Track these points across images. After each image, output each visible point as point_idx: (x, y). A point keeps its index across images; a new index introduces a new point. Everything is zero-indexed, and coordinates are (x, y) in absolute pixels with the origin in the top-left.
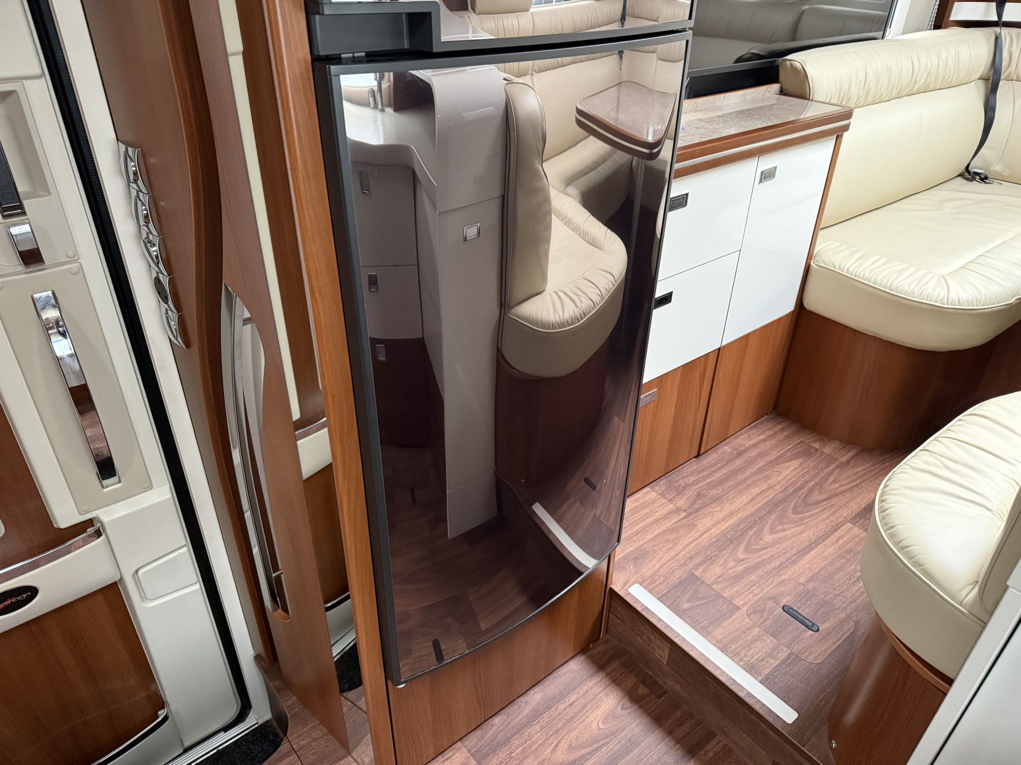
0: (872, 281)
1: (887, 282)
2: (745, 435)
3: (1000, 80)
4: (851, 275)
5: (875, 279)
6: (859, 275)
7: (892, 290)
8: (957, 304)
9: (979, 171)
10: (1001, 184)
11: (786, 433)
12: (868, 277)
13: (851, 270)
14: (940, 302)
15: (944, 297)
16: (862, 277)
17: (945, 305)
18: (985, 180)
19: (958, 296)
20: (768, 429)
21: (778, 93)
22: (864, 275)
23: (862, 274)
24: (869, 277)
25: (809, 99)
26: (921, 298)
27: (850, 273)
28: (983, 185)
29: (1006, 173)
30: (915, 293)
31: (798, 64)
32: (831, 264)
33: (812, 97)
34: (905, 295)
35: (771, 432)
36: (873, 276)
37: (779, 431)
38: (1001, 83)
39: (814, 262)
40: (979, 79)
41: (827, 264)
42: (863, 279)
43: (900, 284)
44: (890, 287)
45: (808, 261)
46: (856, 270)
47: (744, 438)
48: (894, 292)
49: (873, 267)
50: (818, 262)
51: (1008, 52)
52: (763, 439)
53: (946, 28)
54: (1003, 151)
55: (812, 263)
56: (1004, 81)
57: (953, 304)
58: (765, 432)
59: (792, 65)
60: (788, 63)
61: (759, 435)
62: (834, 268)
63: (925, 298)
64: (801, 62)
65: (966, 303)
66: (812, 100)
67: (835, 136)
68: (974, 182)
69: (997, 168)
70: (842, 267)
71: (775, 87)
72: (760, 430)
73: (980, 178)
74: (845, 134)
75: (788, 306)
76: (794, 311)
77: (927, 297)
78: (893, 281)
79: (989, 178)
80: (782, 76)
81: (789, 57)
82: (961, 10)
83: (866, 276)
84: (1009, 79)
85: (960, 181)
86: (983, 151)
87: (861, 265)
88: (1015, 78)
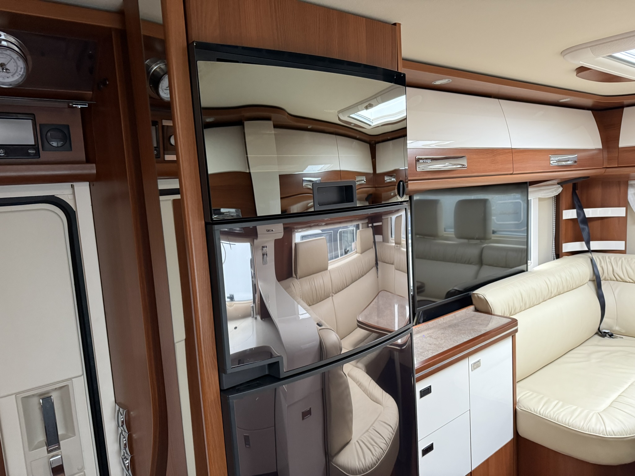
0: (557, 420)
1: (565, 421)
3: (600, 281)
4: (542, 416)
5: (558, 418)
6: (547, 416)
7: (570, 426)
8: (613, 434)
9: (607, 331)
10: (622, 338)
13: (542, 412)
14: (601, 434)
15: (603, 430)
16: (549, 417)
17: (605, 435)
18: (612, 336)
19: (612, 429)
21: (474, 310)
22: (550, 416)
23: (549, 415)
24: (554, 417)
25: (492, 314)
26: (589, 431)
27: (541, 415)
28: (611, 339)
29: (623, 331)
30: (585, 428)
31: (481, 296)
32: (528, 409)
33: (494, 313)
34: (579, 430)
38: (602, 282)
39: (518, 407)
40: (589, 281)
41: (526, 408)
42: (550, 419)
43: (574, 421)
44: (568, 424)
45: (514, 406)
46: (544, 412)
48: (572, 427)
49: (554, 410)
50: (520, 407)
51: (600, 266)
53: (562, 257)
54: (617, 319)
55: (517, 407)
56: (603, 281)
57: (611, 434)
59: (478, 296)
60: (476, 295)
62: (531, 411)
64: (483, 295)
66: (494, 315)
67: (511, 337)
68: (606, 337)
69: (617, 328)
70: (536, 411)
71: (472, 308)
73: (609, 335)
74: (517, 334)
75: (510, 436)
76: (513, 438)
77: (593, 430)
78: (569, 420)
79: (614, 335)
80: (474, 302)
81: (476, 292)
82: (567, 247)
83: (552, 417)
84: (605, 280)
85: (597, 337)
86: (604, 319)
87: (547, 409)
88: (609, 279)
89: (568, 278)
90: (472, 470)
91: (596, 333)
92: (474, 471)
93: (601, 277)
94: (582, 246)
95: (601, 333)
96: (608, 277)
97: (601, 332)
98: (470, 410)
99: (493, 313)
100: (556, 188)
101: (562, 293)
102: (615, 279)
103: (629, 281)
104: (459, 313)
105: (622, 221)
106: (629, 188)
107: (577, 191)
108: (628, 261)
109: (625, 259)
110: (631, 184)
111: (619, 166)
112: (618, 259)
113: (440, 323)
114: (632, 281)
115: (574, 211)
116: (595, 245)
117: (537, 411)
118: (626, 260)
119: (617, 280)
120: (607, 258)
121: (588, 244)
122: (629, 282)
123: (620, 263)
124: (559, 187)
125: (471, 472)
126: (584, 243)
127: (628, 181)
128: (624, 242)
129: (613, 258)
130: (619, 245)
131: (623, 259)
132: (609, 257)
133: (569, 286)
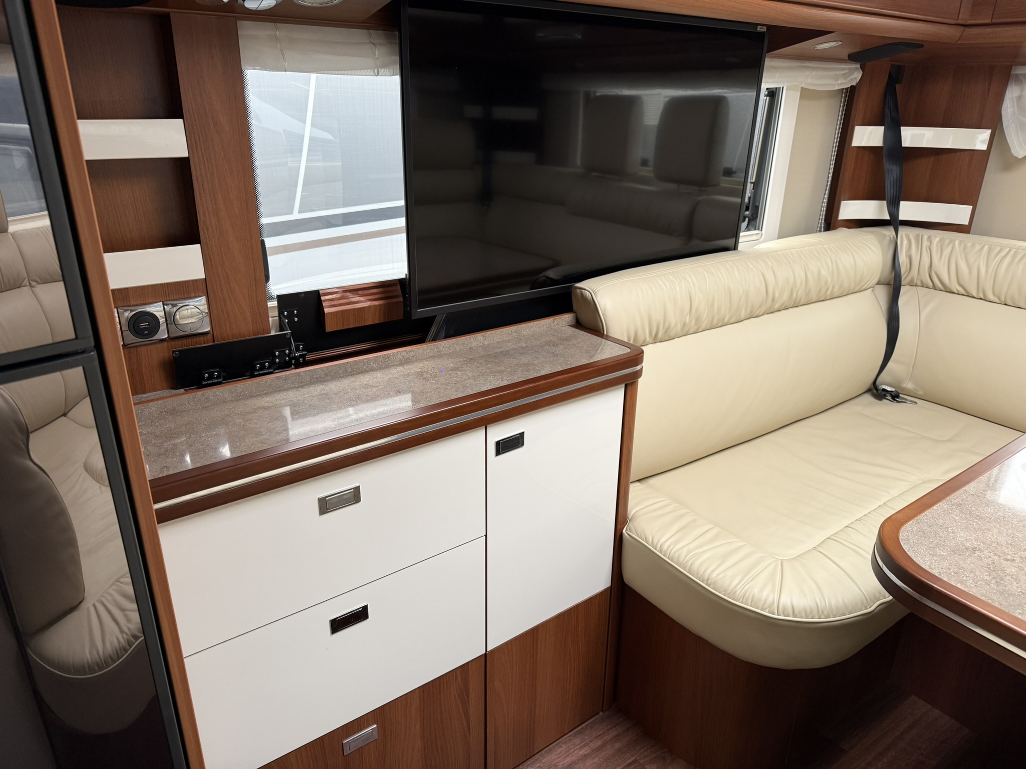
0: (687, 569)
1: (704, 572)
2: (564, 747)
3: (900, 285)
5: (691, 565)
8: (791, 613)
9: (889, 389)
10: (916, 403)
11: (617, 745)
12: (683, 560)
13: (665, 547)
14: (767, 610)
15: (774, 602)
16: (676, 561)
17: (774, 614)
18: (896, 399)
19: (792, 602)
20: (597, 737)
21: (573, 323)
22: (679, 557)
23: (676, 555)
25: (603, 336)
26: (744, 600)
27: (663, 553)
28: (895, 404)
29: (920, 393)
30: (738, 592)
31: (588, 293)
32: (643, 536)
34: (724, 594)
35: (599, 743)
36: (688, 561)
37: (611, 740)
38: (903, 290)
39: (626, 530)
40: (877, 284)
41: (640, 536)
42: (677, 564)
43: (721, 576)
44: (708, 580)
45: (619, 527)
46: (670, 549)
47: (561, 752)
48: (710, 588)
49: (692, 546)
50: (631, 532)
51: (906, 256)
52: (585, 756)
53: (835, 228)
54: (913, 367)
55: (624, 531)
56: (909, 287)
57: (785, 613)
58: (591, 741)
59: (582, 294)
60: (578, 291)
61: (581, 748)
62: (648, 542)
63: (750, 601)
64: (592, 292)
65: (803, 614)
66: (606, 338)
67: (624, 385)
68: (885, 400)
69: (909, 385)
70: (655, 542)
71: (567, 318)
72: (586, 738)
73: (891, 395)
74: (638, 382)
75: (604, 581)
76: (611, 588)
77: (752, 600)
78: (713, 571)
79: (901, 395)
80: (575, 306)
81: (584, 284)
82: (850, 209)
83: (681, 559)
84: (912, 284)
85: (868, 398)
86: (890, 364)
87: (677, 542)
88: (919, 283)
89: (823, 272)
90: (488, 650)
91: (869, 391)
92: (493, 651)
93: (903, 279)
94: (880, 209)
95: (876, 392)
96: (917, 279)
97: (876, 389)
98: (486, 536)
99: (605, 333)
100: (846, 71)
101: (802, 303)
102: (930, 284)
103: (957, 290)
104: (532, 327)
105: (978, 160)
106: (1009, 83)
107: (898, 86)
108: (965, 248)
109: (960, 243)
110: (1017, 75)
111: (995, 21)
112: (947, 241)
113: (474, 344)
114: (963, 292)
115: (880, 130)
116: (909, 210)
117: (657, 544)
118: (962, 246)
119: (935, 287)
120: (925, 237)
121: (894, 207)
122: (956, 292)
123: (947, 251)
124: (856, 69)
125: (486, 654)
126: (885, 202)
127: (1011, 66)
128: (971, 207)
129: (938, 239)
130: (959, 213)
131: (957, 242)
132: (929, 238)
133: (823, 291)
